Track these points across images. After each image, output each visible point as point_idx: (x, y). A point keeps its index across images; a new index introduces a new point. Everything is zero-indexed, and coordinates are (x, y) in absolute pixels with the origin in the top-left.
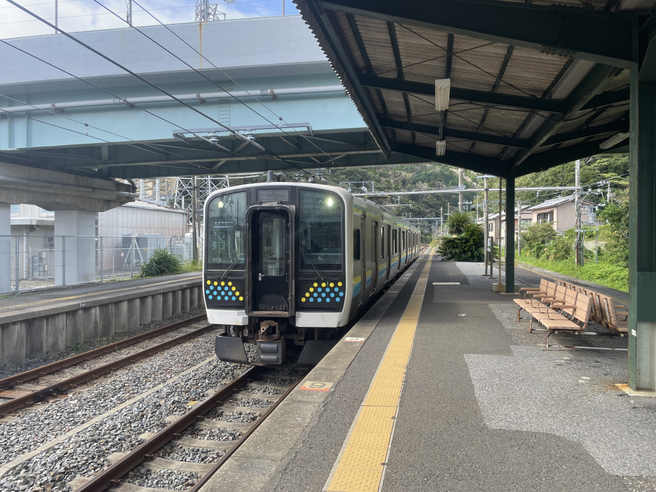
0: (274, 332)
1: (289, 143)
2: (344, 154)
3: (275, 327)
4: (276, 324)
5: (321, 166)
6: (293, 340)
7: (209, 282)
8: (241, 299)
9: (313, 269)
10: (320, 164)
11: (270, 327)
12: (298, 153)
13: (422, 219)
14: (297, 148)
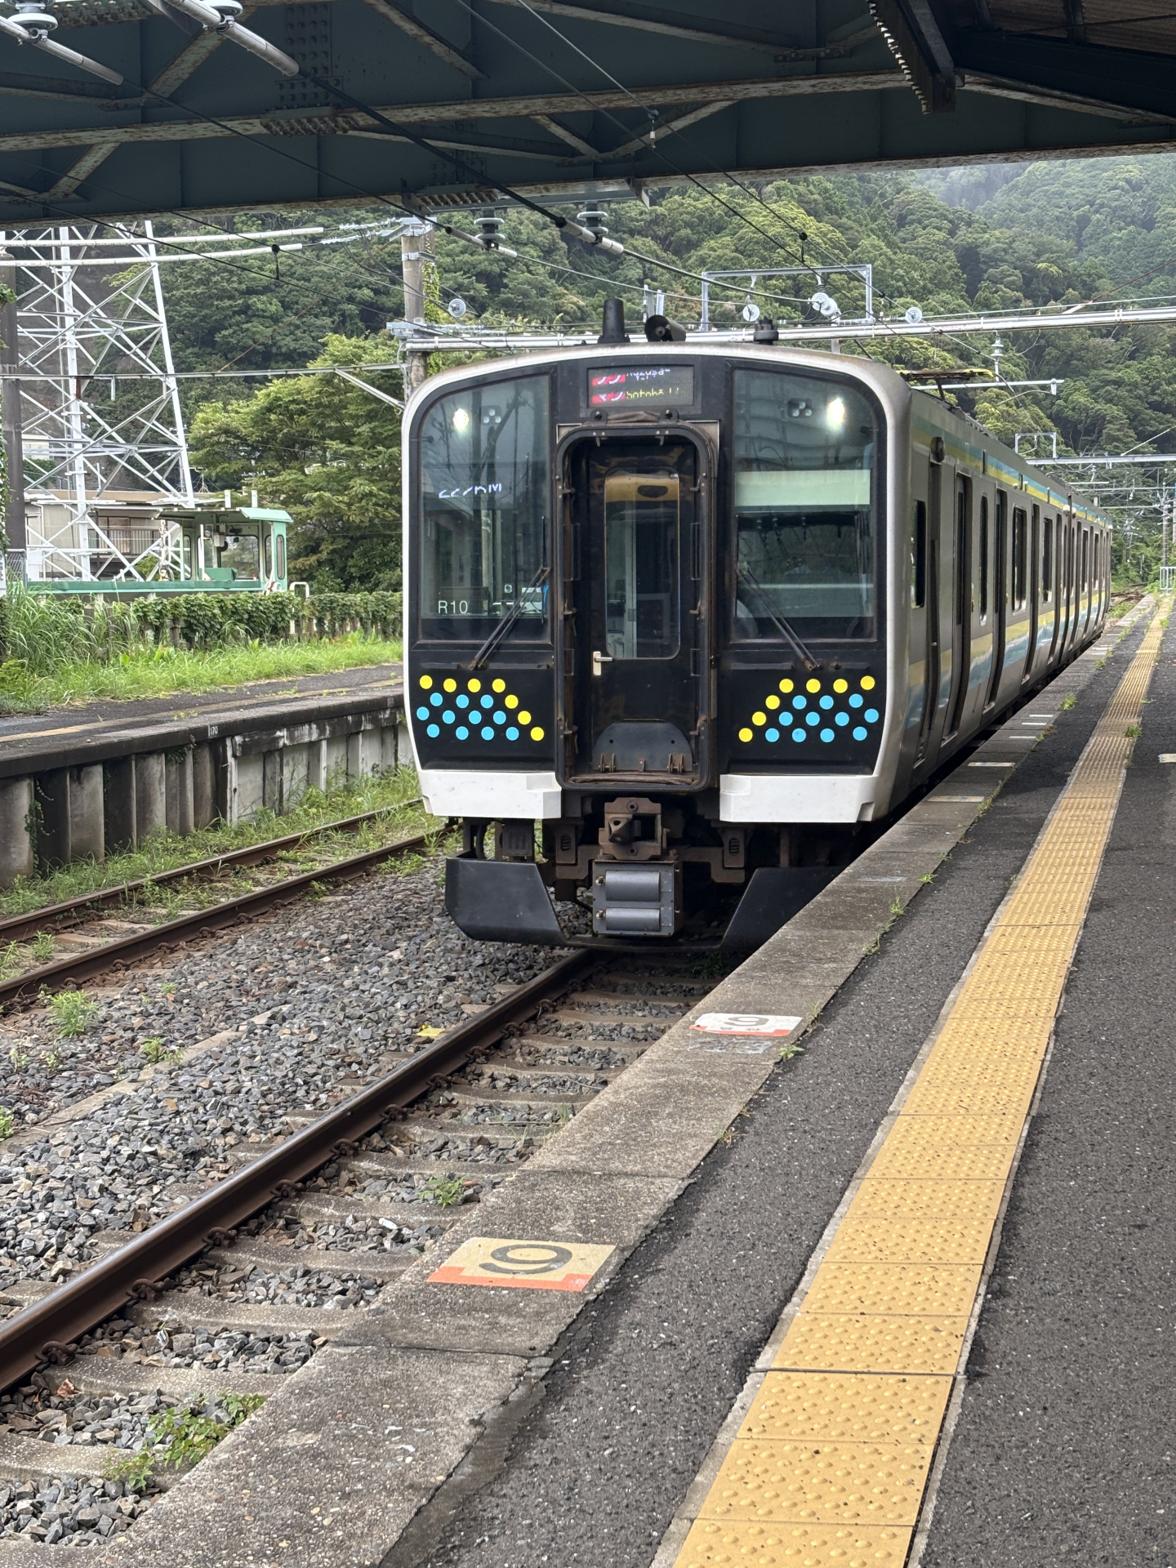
0: (649, 835)
1: (428, 39)
2: (718, 99)
3: (651, 818)
4: (655, 808)
5: (599, 173)
6: (707, 866)
7: (426, 682)
8: (537, 734)
9: (776, 633)
10: (595, 164)
11: (636, 817)
12: (476, 95)
13: (1111, 461)
14: (467, 66)
